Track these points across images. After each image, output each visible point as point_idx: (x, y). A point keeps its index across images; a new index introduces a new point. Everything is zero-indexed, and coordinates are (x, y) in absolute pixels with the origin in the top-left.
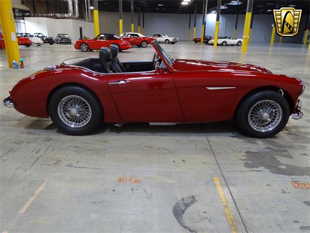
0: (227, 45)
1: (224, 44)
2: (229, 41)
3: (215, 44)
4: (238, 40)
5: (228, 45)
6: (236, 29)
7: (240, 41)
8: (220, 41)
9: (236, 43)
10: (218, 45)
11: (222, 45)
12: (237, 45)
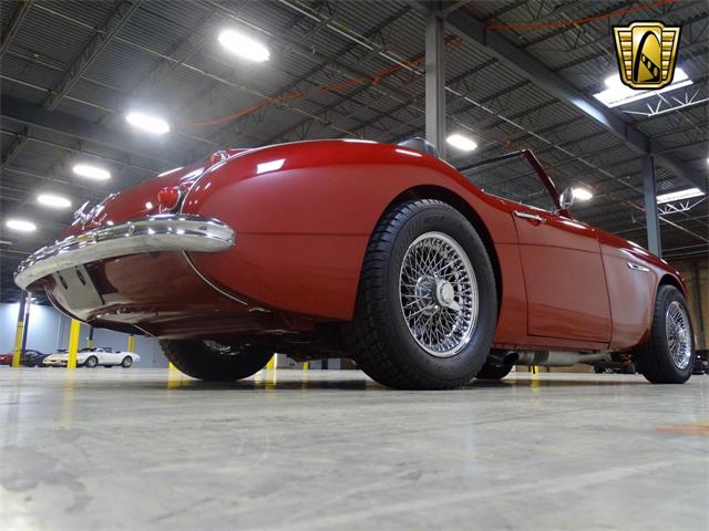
0: (97, 365)
1: (92, 363)
2: (104, 357)
3: (72, 364)
4: (123, 355)
5: (101, 365)
6: (91, 338)
7: (129, 357)
8: (84, 356)
9: (120, 362)
10: (79, 366)
11: (86, 364)
12: (122, 365)
